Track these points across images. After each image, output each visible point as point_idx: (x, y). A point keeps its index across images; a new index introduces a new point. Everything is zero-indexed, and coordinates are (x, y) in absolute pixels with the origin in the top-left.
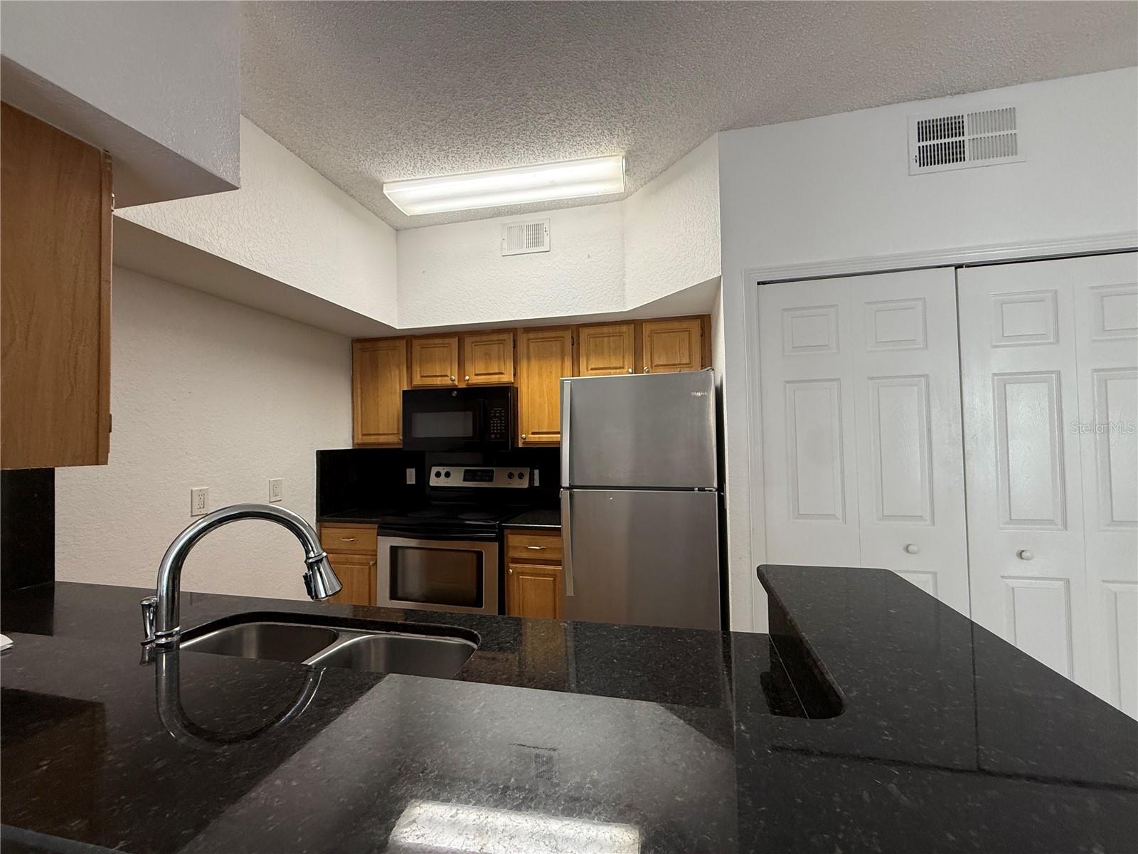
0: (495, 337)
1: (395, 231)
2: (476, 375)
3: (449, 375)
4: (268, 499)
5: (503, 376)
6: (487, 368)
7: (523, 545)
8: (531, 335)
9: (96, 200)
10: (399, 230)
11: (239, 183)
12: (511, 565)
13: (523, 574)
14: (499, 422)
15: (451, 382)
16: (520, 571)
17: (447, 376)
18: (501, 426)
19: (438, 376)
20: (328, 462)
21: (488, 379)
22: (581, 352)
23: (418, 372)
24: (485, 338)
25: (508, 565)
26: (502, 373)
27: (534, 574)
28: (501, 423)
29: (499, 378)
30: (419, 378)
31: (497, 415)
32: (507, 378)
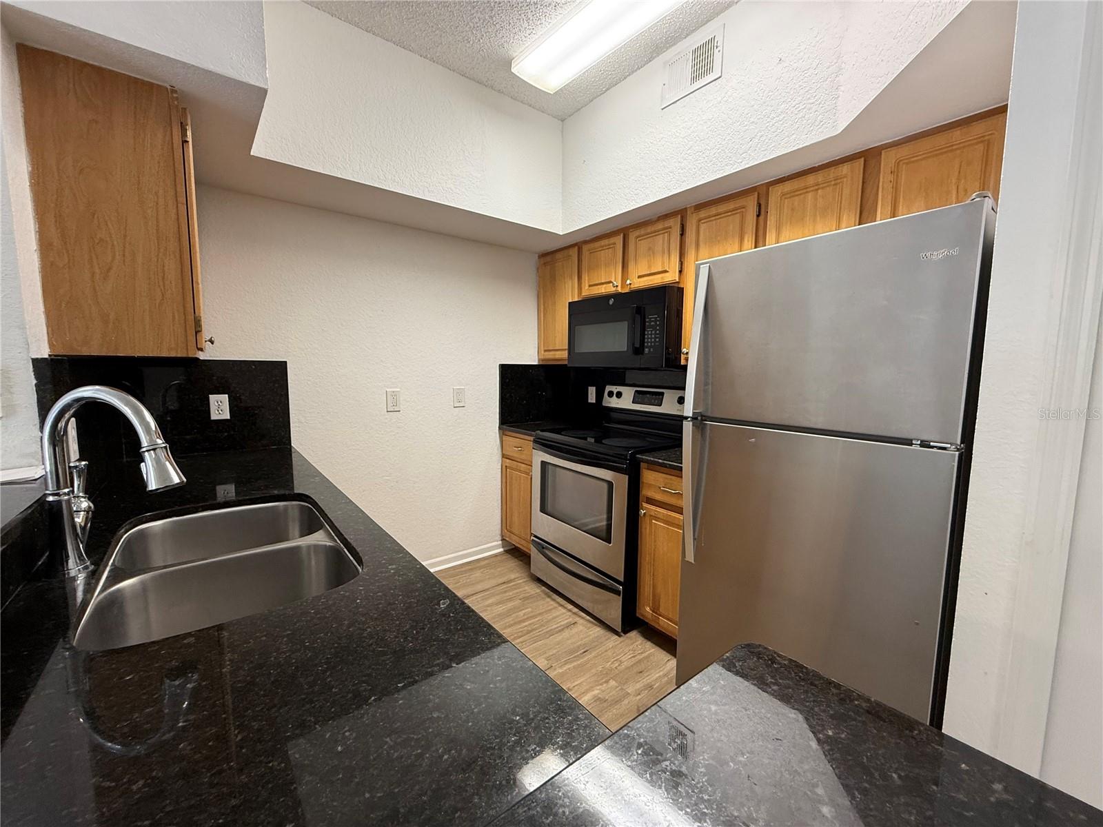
0: (660, 226)
1: (560, 122)
2: (639, 277)
3: (613, 280)
4: (452, 404)
5: (667, 274)
6: (650, 267)
7: (658, 485)
8: (703, 214)
9: (168, 133)
10: (564, 120)
11: (267, 84)
12: (645, 505)
13: (657, 519)
14: (653, 332)
15: (614, 289)
16: (653, 513)
17: (611, 282)
18: (656, 338)
19: (603, 284)
20: (511, 376)
21: (651, 280)
22: (768, 223)
23: (586, 282)
24: (650, 229)
25: (642, 504)
26: (666, 271)
27: (667, 521)
28: (656, 334)
29: (662, 278)
30: (587, 287)
31: (653, 323)
32: (671, 277)
